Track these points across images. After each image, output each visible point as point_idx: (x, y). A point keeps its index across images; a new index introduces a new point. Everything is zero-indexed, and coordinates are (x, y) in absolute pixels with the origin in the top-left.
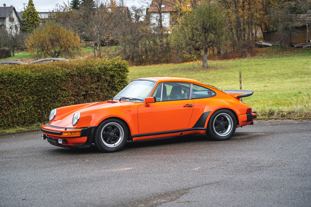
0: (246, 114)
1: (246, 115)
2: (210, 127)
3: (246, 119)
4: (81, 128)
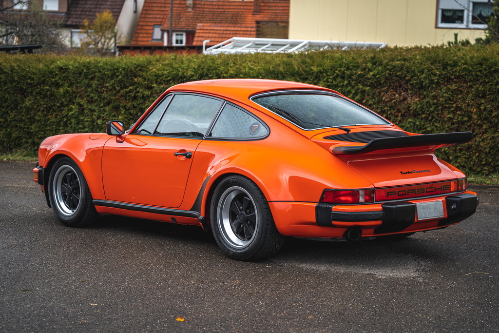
0: (319, 202)
1: (315, 205)
3: (313, 217)
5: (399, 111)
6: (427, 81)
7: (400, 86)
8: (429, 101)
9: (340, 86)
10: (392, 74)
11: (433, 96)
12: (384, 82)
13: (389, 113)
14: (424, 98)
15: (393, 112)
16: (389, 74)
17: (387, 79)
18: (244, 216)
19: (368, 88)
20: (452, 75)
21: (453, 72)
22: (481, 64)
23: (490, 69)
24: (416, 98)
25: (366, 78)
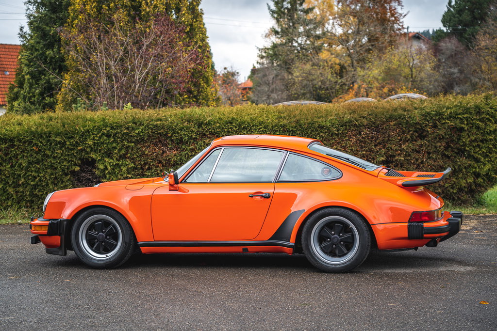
0: (409, 222)
1: (407, 224)
2: (303, 242)
3: (405, 234)
4: (50, 220)
5: (160, 162)
6: (187, 137)
7: (160, 141)
8: (187, 153)
9: (106, 143)
10: (154, 132)
11: (191, 149)
12: (147, 139)
13: (152, 164)
14: (182, 151)
15: (154, 164)
16: (151, 132)
17: (149, 136)
18: (338, 239)
19: (133, 144)
20: (207, 132)
21: (208, 130)
22: (231, 123)
23: (239, 126)
24: (174, 151)
25: (131, 136)
